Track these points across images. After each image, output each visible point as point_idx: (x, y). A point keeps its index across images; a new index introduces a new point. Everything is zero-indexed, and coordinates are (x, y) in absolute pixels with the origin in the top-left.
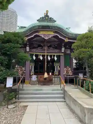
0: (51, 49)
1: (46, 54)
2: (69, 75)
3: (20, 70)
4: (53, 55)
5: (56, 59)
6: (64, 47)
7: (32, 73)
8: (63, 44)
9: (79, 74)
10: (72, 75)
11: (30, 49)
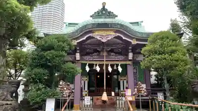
0: (113, 56)
1: (105, 63)
2: (142, 96)
3: (65, 89)
4: (116, 64)
5: (120, 69)
6: (132, 52)
7: (84, 93)
8: (130, 48)
9: (158, 94)
10: (147, 96)
11: (81, 55)
